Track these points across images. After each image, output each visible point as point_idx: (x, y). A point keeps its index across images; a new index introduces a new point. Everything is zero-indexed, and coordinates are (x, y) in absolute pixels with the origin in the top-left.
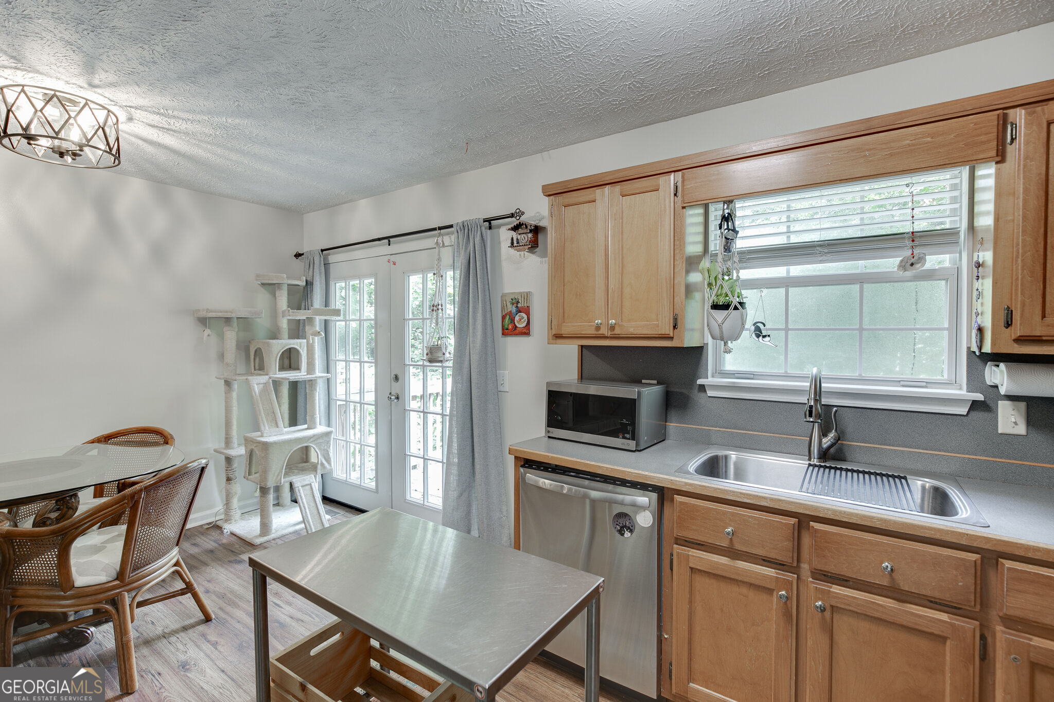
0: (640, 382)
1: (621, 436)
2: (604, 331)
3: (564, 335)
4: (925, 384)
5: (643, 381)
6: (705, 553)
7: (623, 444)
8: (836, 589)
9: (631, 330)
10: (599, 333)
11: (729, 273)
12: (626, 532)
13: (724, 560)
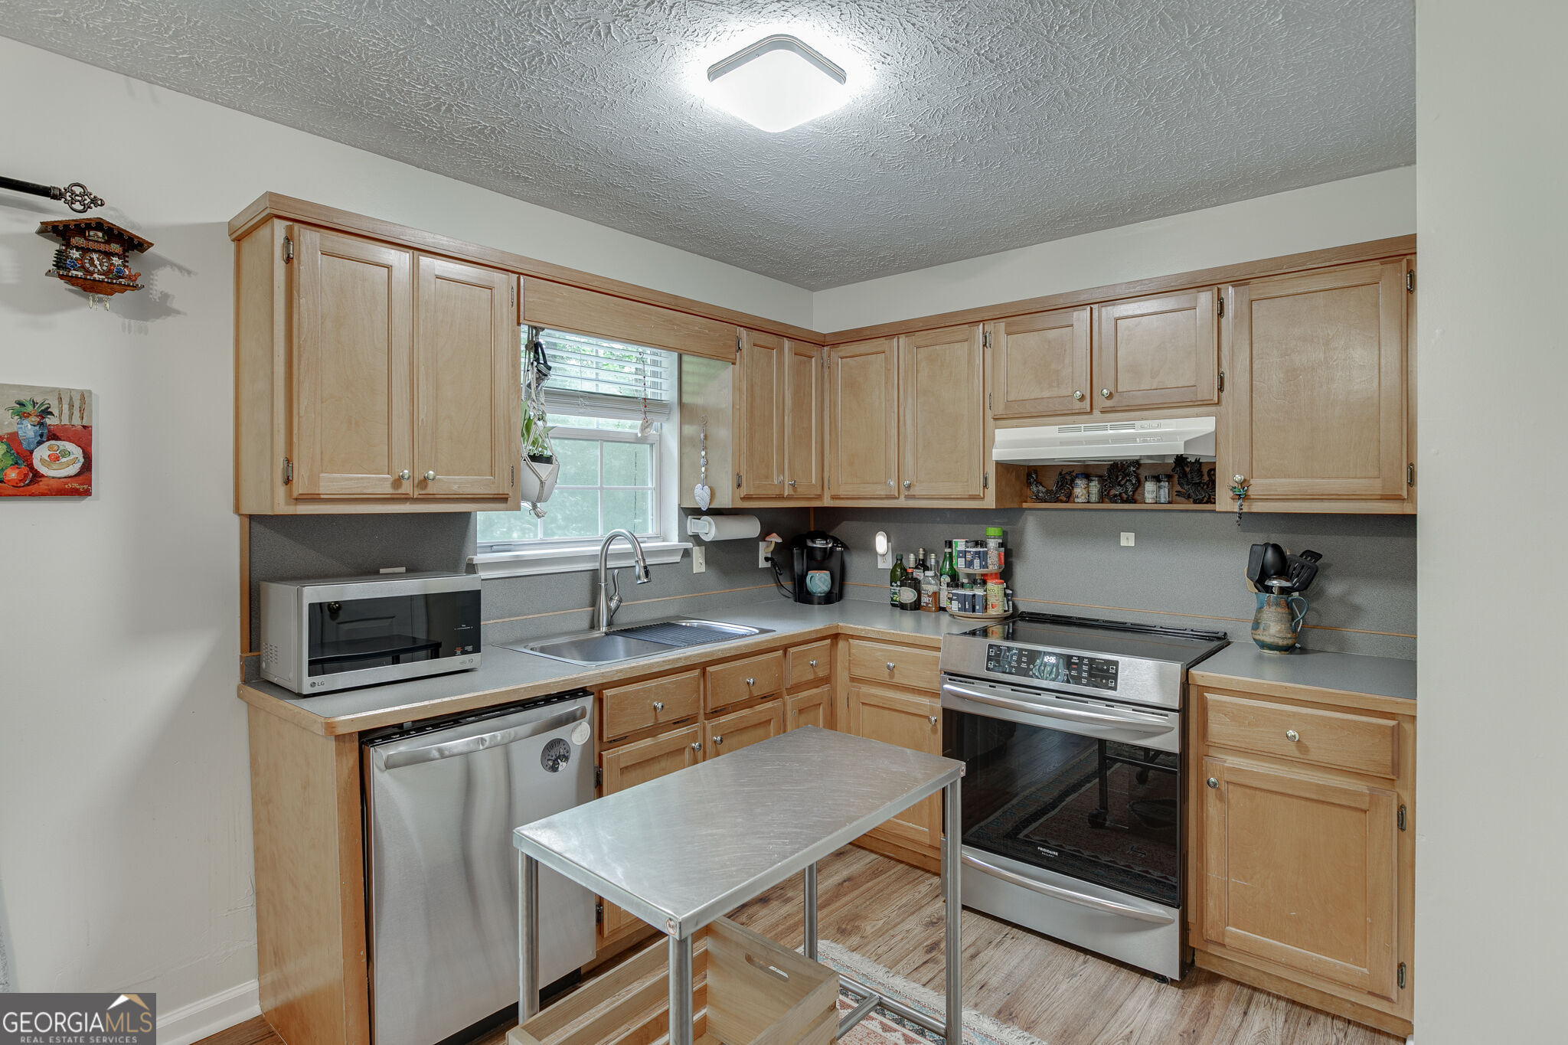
0: (377, 573)
1: (459, 652)
2: (407, 488)
3: (322, 497)
4: (646, 539)
5: (382, 571)
6: (632, 744)
7: (463, 663)
8: (723, 719)
9: (455, 488)
10: (399, 491)
11: (541, 418)
12: (561, 763)
13: (648, 742)
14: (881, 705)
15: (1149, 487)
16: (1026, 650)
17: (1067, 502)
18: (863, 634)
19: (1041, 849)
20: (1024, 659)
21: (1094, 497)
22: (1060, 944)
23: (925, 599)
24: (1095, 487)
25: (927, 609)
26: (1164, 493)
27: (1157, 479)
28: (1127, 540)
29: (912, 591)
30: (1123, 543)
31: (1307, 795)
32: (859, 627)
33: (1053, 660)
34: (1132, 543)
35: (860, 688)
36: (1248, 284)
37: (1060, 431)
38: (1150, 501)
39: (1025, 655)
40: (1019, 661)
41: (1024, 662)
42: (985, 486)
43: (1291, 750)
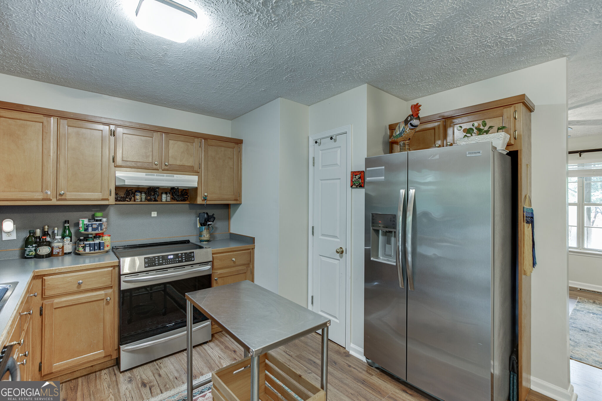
14: (71, 304)
15: (164, 196)
16: (161, 256)
17: (130, 201)
18: (57, 271)
19: (168, 325)
20: (161, 259)
21: (143, 200)
22: (174, 355)
23: (56, 251)
24: (144, 196)
25: (57, 255)
26: (169, 199)
27: (166, 193)
28: (154, 214)
29: (48, 248)
30: (153, 215)
31: (235, 274)
32: (54, 268)
33: (172, 257)
34: (156, 215)
35: (54, 301)
36: (207, 140)
37: (146, 175)
38: (164, 201)
39: (161, 258)
40: (159, 261)
41: (161, 260)
42: (110, 195)
43: (232, 264)
